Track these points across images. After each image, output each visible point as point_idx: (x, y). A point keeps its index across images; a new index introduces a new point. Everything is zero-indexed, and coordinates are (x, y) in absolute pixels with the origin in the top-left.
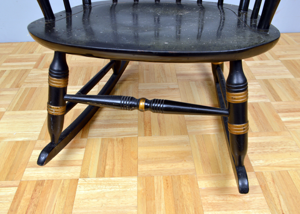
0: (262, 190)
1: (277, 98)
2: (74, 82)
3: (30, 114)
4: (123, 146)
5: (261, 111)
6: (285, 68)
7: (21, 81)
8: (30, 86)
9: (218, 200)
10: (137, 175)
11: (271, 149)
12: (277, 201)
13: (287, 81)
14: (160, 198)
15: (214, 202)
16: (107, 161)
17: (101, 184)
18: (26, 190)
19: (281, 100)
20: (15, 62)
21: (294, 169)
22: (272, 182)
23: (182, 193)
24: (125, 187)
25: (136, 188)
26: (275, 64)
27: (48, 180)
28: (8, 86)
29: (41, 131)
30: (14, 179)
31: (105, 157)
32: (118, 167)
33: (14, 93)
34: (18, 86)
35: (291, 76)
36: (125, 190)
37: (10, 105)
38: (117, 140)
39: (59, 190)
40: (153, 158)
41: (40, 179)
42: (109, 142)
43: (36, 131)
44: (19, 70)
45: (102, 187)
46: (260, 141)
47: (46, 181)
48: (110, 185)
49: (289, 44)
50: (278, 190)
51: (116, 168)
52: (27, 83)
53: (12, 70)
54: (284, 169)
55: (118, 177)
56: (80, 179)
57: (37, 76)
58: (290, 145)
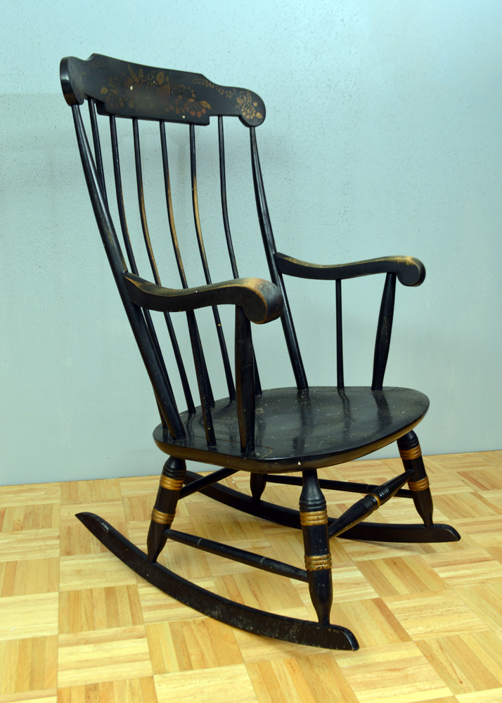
0: (428, 660)
3: (26, 601)
4: (208, 629)
5: (407, 567)
9: (371, 678)
10: (243, 661)
11: (431, 613)
12: (450, 670)
14: (288, 685)
15: (365, 680)
16: (189, 650)
17: (191, 678)
18: (73, 697)
21: (466, 632)
22: (440, 651)
23: (318, 675)
24: (230, 678)
25: (247, 678)
27: (104, 683)
29: (59, 622)
30: (45, 686)
31: (184, 646)
32: (209, 657)
36: (230, 681)
38: (195, 623)
39: (128, 693)
42: (183, 626)
43: (50, 623)
45: (194, 681)
46: (414, 605)
47: (100, 685)
48: (206, 678)
49: (433, 472)
50: (450, 658)
51: (206, 656)
54: (453, 634)
55: (214, 667)
56: (155, 676)
57: (8, 543)
58: (456, 605)
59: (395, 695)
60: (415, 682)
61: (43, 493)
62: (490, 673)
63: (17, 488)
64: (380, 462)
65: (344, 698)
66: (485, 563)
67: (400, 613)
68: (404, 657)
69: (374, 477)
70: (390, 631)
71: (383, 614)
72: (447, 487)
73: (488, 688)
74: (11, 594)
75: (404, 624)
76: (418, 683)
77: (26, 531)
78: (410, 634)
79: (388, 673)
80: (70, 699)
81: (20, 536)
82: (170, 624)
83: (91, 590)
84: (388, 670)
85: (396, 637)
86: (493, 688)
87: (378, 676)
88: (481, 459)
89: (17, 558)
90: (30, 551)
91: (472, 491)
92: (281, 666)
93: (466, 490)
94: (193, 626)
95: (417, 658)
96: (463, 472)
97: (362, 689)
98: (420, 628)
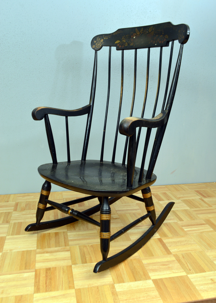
0: (178, 261)
1: (181, 220)
2: (47, 218)
3: (25, 237)
4: (94, 248)
5: (172, 226)
6: (184, 204)
8: (17, 221)
11: (180, 244)
12: (186, 265)
13: (186, 210)
14: (123, 269)
15: (153, 268)
16: (86, 256)
17: (86, 266)
19: (183, 221)
21: (193, 251)
22: (183, 258)
23: (135, 266)
26: (178, 202)
27: (53, 268)
29: (37, 245)
30: (31, 268)
31: (84, 254)
33: (7, 226)
34: (7, 222)
35: (188, 208)
37: (7, 232)
38: (88, 246)
39: (62, 271)
40: (113, 253)
41: (47, 267)
42: (84, 247)
43: (33, 245)
44: (3, 212)
46: (174, 241)
49: (185, 191)
50: (186, 261)
51: (92, 259)
52: (14, 220)
54: (188, 252)
56: (72, 266)
57: (19, 215)
58: (190, 241)
59: (164, 274)
60: (172, 269)
61: (33, 197)
62: (202, 267)
63: (23, 195)
64: (164, 186)
65: (144, 275)
66: (203, 225)
67: (168, 244)
68: (168, 260)
69: (162, 192)
70: (164, 250)
71: (161, 244)
72: (190, 196)
73: (201, 272)
74: (19, 234)
75: (169, 248)
76: (173, 270)
77: (26, 211)
78: (171, 252)
79: (162, 266)
80: (40, 273)
81: (24, 213)
82: (79, 246)
83: (50, 233)
84: (162, 265)
85: (166, 253)
86: (202, 272)
87: (158, 267)
88: (204, 186)
89: (22, 221)
90: (27, 218)
91: (200, 198)
93: (198, 197)
94: (88, 247)
95: (174, 261)
96: (197, 191)
97: (151, 272)
98: (176, 250)
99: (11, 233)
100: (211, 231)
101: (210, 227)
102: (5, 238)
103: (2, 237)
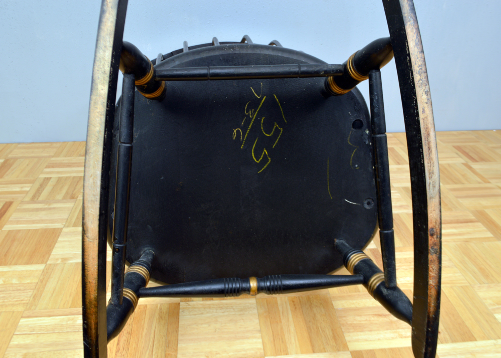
7: (76, 191)
9: (360, 321)
14: (288, 321)
15: (355, 322)
17: (210, 308)
20: (61, 167)
21: (448, 285)
23: (315, 315)
24: (242, 310)
25: (256, 311)
28: (59, 197)
33: (70, 205)
34: (73, 197)
36: (241, 313)
37: (67, 220)
45: (211, 311)
46: (405, 257)
48: (222, 308)
53: (59, 177)
59: (379, 339)
60: (398, 328)
62: (466, 326)
65: (334, 338)
73: (464, 340)
76: (400, 330)
79: (376, 318)
84: (376, 315)
86: (467, 341)
87: (366, 320)
91: (463, 161)
92: (286, 303)
93: (459, 161)
97: (351, 330)
99: (73, 222)
100: (488, 239)
101: (485, 228)
102: (60, 233)
103: (54, 229)
